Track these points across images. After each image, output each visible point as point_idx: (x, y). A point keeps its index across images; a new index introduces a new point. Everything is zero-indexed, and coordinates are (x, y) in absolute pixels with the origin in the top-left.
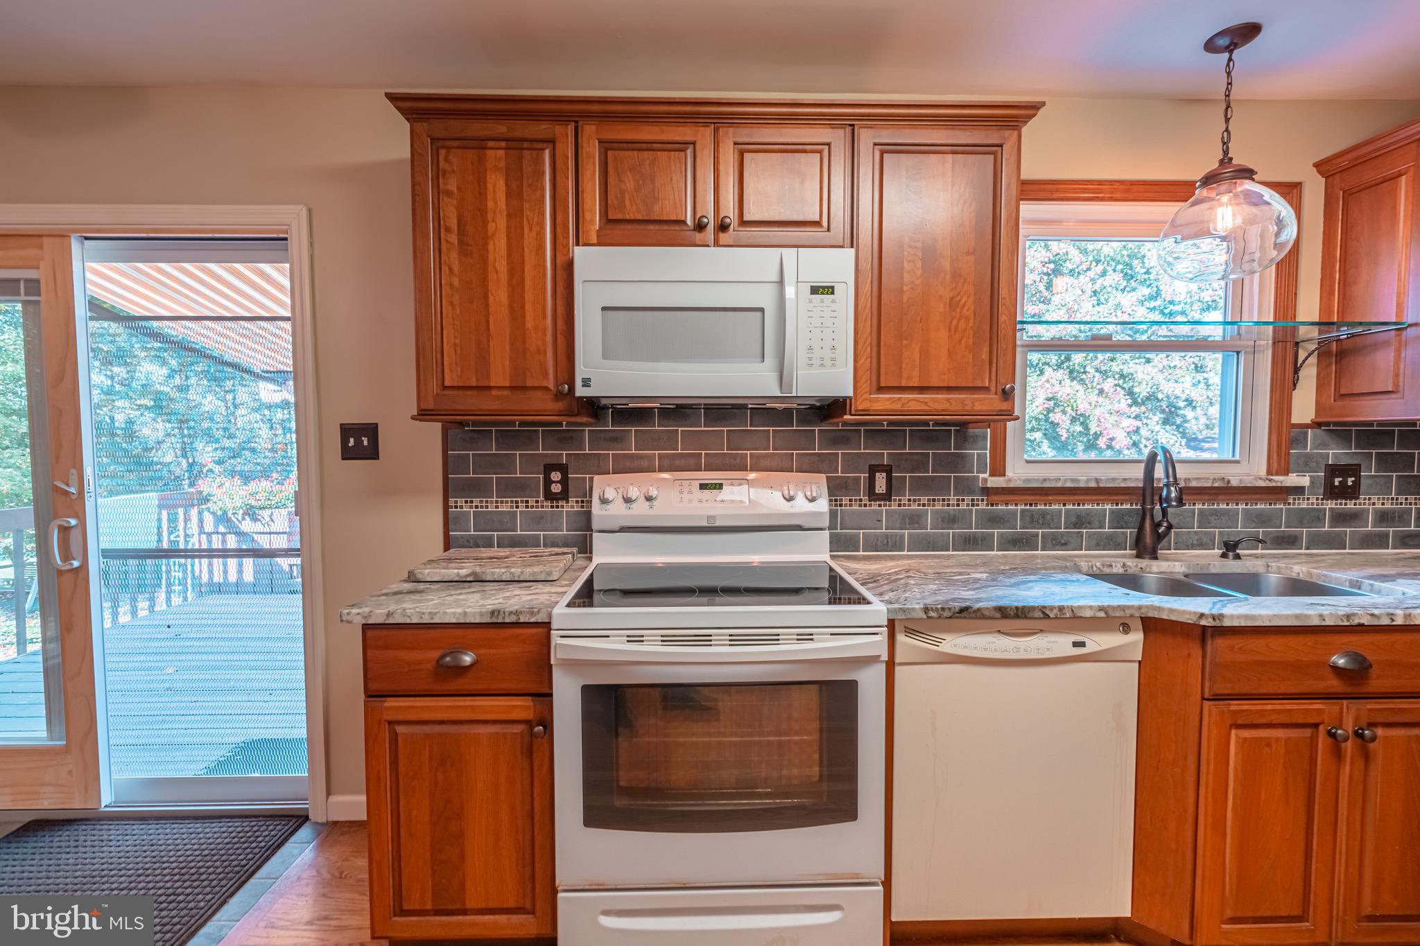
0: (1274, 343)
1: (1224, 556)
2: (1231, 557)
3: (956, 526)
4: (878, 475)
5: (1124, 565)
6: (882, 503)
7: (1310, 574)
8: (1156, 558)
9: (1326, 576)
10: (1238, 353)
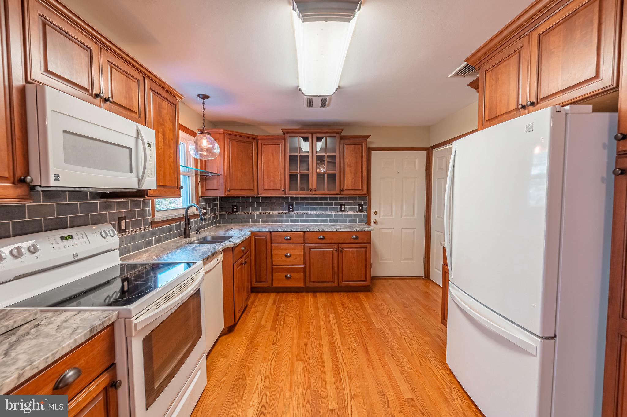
0: (195, 175)
1: (197, 234)
2: (198, 234)
3: (144, 238)
4: (122, 221)
5: (188, 241)
6: (123, 234)
7: (215, 234)
8: (189, 237)
9: (218, 234)
10: (189, 177)
